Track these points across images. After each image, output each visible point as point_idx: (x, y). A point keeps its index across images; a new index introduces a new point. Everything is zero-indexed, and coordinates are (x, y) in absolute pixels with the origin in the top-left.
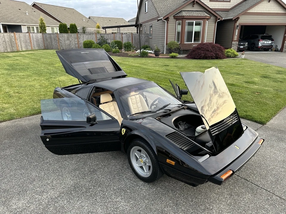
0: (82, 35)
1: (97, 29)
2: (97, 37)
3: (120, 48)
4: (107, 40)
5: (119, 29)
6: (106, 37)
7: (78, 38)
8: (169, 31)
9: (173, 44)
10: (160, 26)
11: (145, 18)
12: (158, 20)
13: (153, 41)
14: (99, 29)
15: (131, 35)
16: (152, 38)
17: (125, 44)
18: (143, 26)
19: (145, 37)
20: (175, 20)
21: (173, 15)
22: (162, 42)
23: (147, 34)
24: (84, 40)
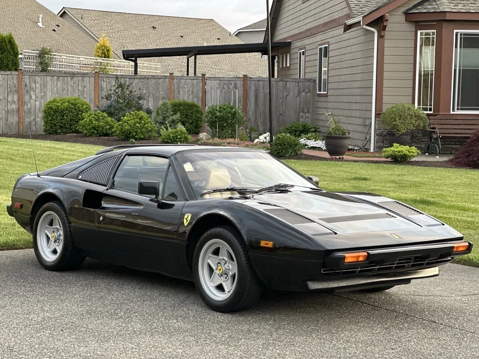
0: (38, 79)
1: (100, 60)
2: (102, 89)
3: (195, 130)
4: (140, 98)
5: (192, 59)
6: (136, 87)
7: (20, 90)
8: (386, 67)
9: (400, 114)
10: (354, 48)
11: (302, 17)
12: (348, 28)
13: (330, 105)
14: (104, 61)
15: (240, 83)
16: (326, 96)
17: (212, 112)
18: (292, 51)
19: (299, 93)
20: (410, 28)
21: (404, 9)
22: (364, 107)
23: (309, 80)
24: (45, 96)
